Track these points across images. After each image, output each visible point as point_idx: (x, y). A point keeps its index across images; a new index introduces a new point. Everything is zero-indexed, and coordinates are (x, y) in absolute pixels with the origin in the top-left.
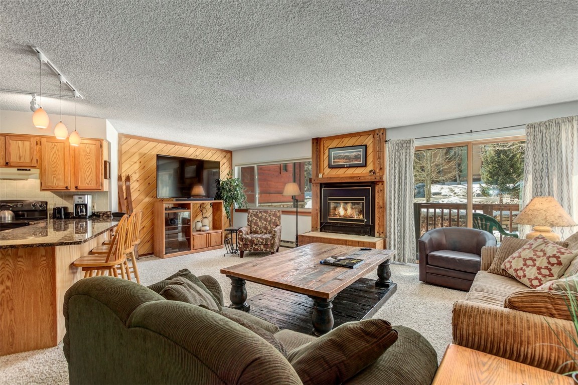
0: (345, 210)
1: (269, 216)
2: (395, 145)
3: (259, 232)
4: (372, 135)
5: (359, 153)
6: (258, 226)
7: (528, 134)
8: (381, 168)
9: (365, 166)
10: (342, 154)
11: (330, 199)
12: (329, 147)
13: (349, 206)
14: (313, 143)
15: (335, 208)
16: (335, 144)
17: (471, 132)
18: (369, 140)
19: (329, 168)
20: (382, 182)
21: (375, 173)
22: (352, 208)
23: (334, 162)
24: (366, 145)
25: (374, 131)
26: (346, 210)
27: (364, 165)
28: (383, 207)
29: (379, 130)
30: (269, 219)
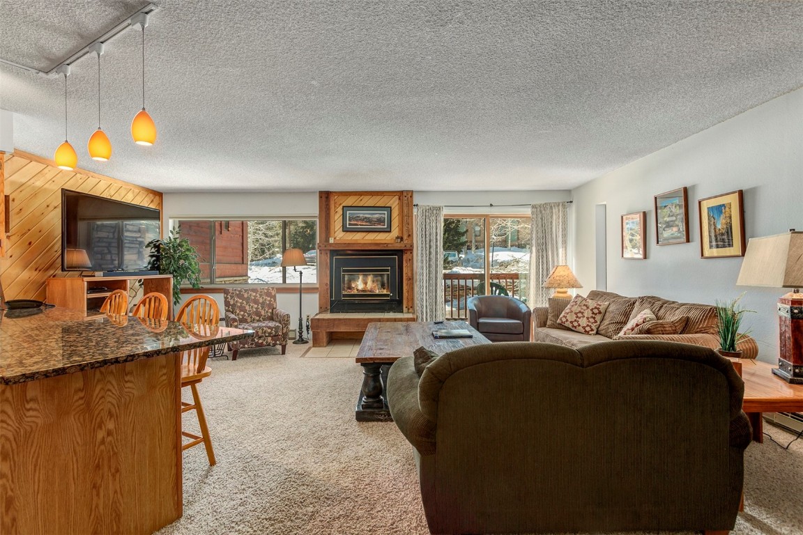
0: (363, 284)
1: (261, 295)
2: (424, 211)
3: (249, 320)
4: (397, 197)
5: (383, 216)
6: (245, 311)
7: (533, 213)
8: (409, 235)
9: (390, 232)
10: (361, 215)
11: (344, 271)
12: (344, 204)
13: (370, 279)
14: (321, 197)
15: (350, 281)
16: (350, 201)
17: (491, 205)
18: (394, 202)
19: (343, 231)
20: (411, 250)
21: (402, 239)
22: (373, 281)
23: (350, 224)
24: (391, 207)
25: (402, 192)
26: (366, 283)
27: (389, 230)
28: (411, 279)
29: (407, 191)
30: (261, 301)
